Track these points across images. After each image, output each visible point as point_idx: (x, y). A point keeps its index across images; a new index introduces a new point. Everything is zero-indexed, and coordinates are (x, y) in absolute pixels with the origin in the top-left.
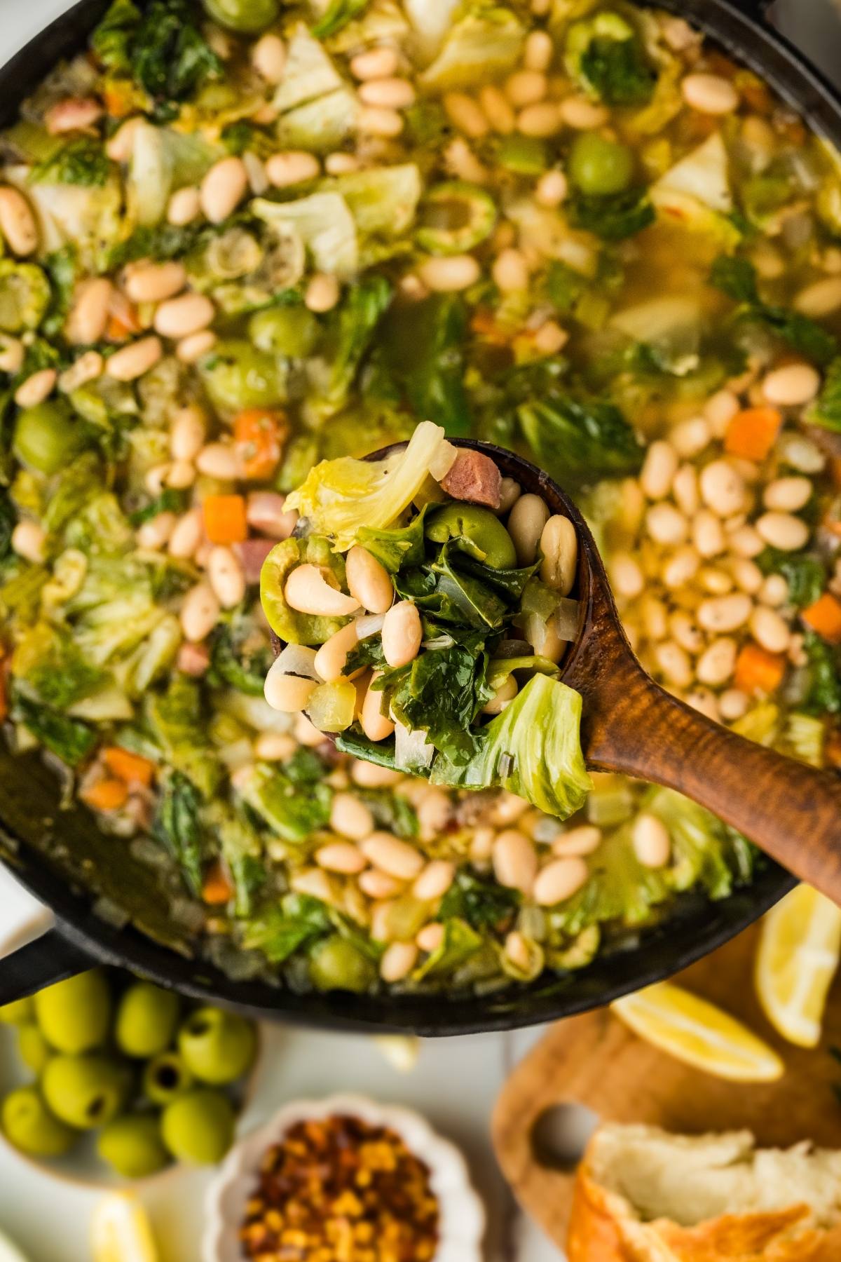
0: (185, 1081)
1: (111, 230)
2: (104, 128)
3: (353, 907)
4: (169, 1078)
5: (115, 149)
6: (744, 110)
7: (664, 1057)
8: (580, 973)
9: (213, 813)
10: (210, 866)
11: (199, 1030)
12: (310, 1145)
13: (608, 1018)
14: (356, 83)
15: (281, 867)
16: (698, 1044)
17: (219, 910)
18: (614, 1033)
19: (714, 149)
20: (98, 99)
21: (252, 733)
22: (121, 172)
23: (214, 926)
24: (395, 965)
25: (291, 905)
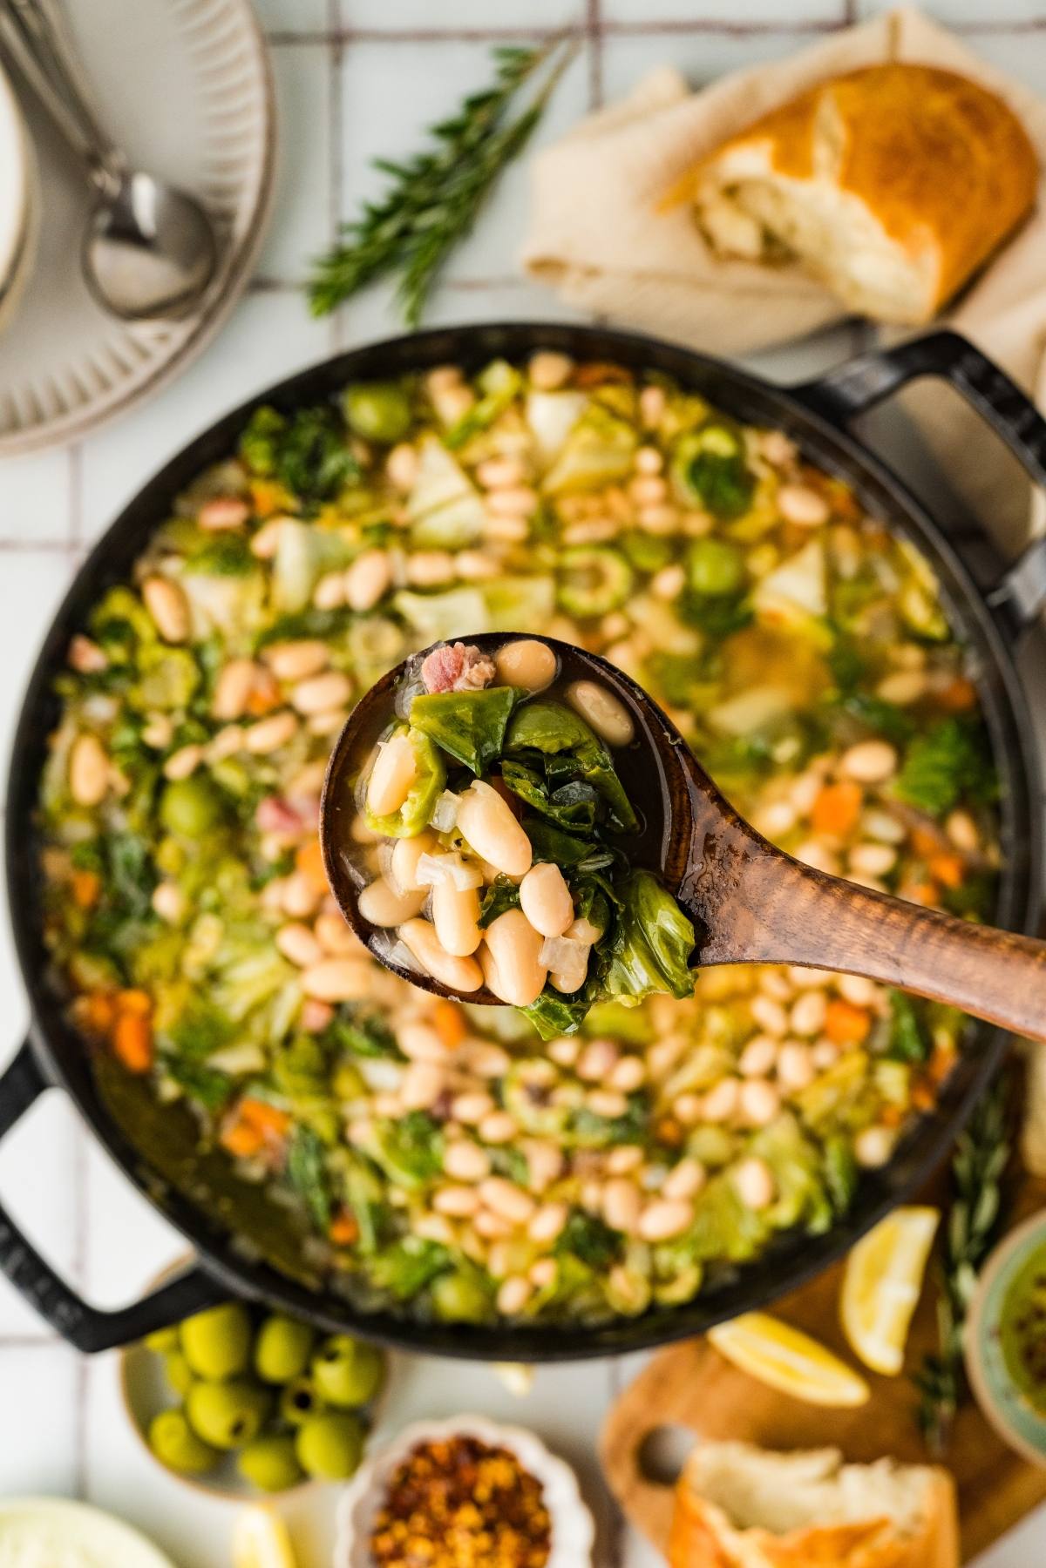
0: (319, 1404)
1: (256, 618)
2: (252, 525)
3: (472, 1247)
4: (304, 1401)
5: (261, 544)
6: (834, 520)
7: (757, 1384)
8: (682, 1308)
9: (337, 1159)
10: (337, 1208)
11: (332, 1357)
12: (434, 1463)
13: (706, 1346)
14: (482, 490)
15: (403, 1211)
16: (788, 1370)
17: (348, 1248)
18: (712, 1362)
19: (812, 557)
20: (247, 498)
21: (369, 1092)
22: (267, 566)
23: (343, 1263)
24: (512, 1299)
25: (412, 1246)
